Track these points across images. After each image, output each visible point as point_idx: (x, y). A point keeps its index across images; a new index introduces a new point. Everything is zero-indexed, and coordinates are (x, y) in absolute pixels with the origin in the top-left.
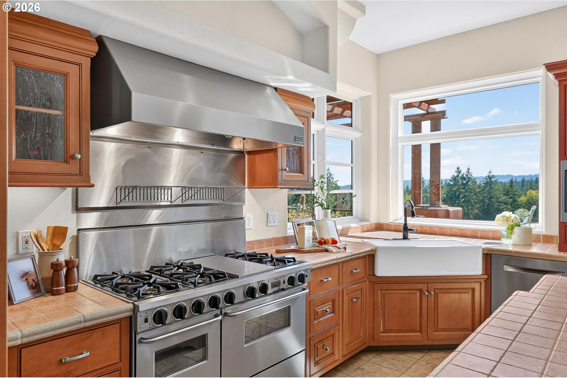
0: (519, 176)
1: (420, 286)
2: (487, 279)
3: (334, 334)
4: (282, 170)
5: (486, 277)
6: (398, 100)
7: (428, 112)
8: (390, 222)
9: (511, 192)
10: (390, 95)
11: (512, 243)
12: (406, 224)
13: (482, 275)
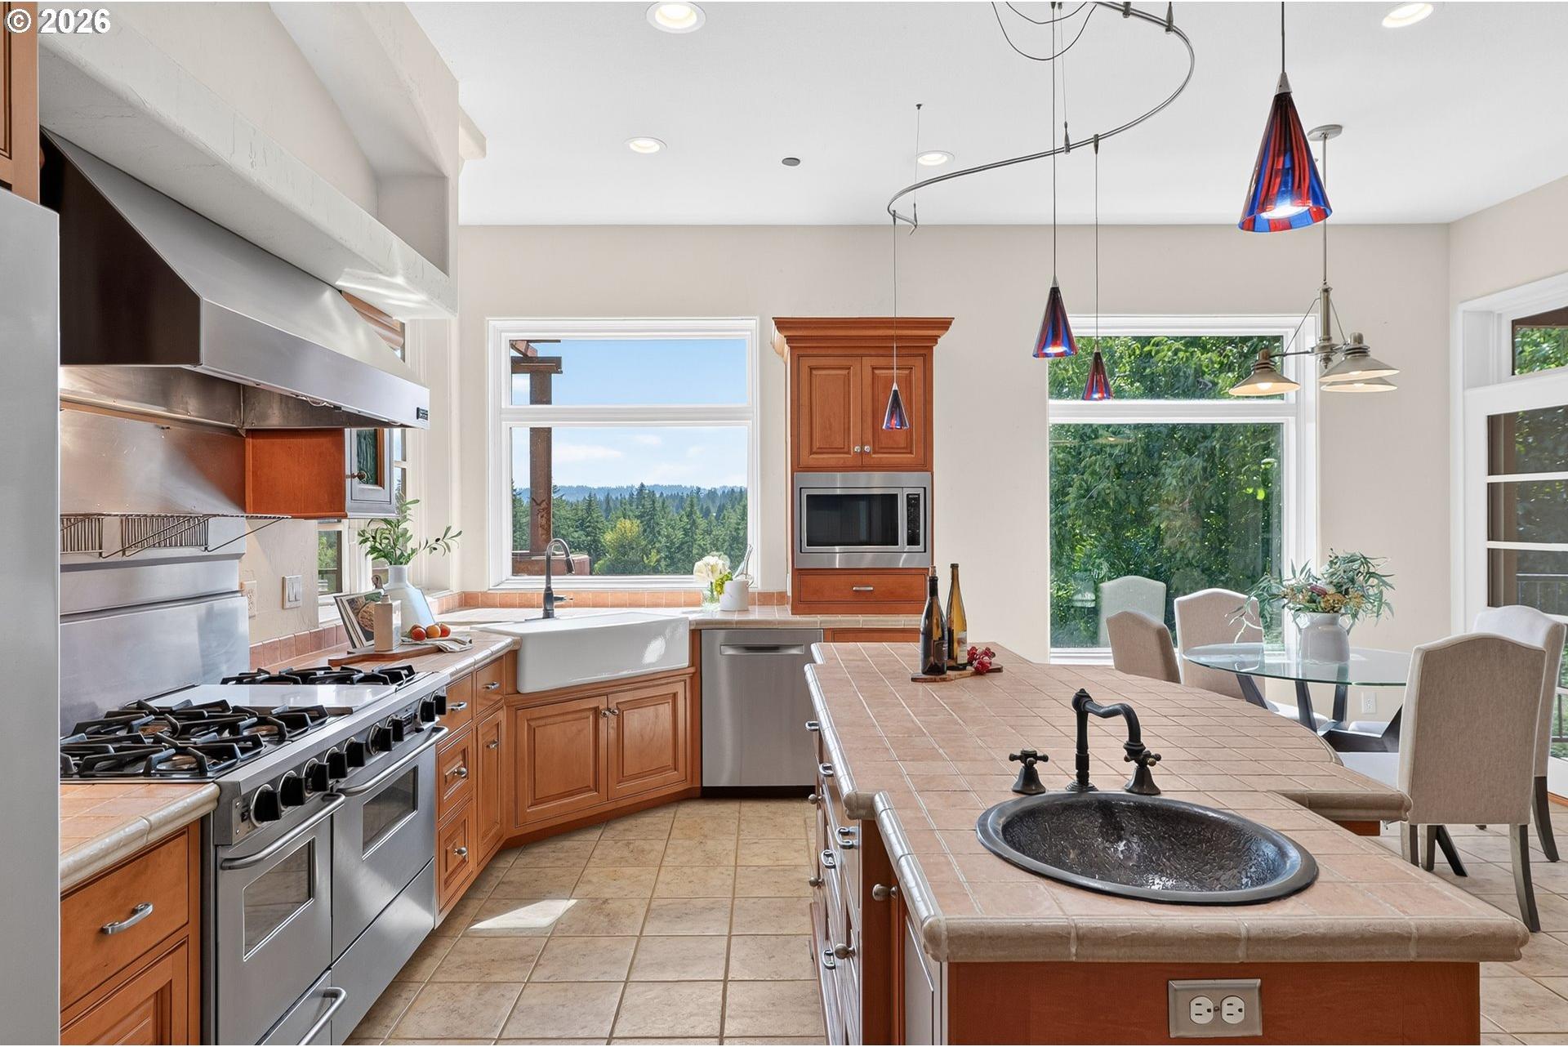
0: (601, 489)
1: (592, 703)
2: (694, 673)
3: (465, 820)
4: (353, 476)
5: (692, 670)
6: (502, 331)
7: (525, 355)
8: (489, 590)
9: (589, 522)
10: (487, 319)
11: (719, 609)
12: (549, 589)
13: (689, 667)
